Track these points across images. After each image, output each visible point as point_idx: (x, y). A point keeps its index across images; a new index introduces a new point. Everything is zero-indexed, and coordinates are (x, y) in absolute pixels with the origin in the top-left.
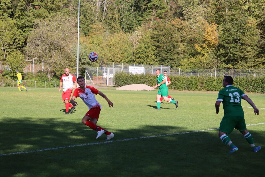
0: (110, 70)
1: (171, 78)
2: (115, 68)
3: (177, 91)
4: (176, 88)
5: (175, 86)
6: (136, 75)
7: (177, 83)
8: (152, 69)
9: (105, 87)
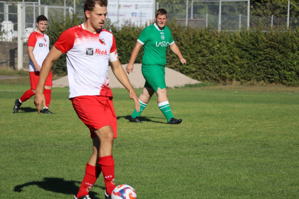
0: (26, 11)
1: (257, 42)
2: (48, 4)
3: (280, 88)
4: (277, 77)
5: (270, 70)
6: (125, 29)
7: (278, 57)
8: (185, 8)
9: (10, 74)
